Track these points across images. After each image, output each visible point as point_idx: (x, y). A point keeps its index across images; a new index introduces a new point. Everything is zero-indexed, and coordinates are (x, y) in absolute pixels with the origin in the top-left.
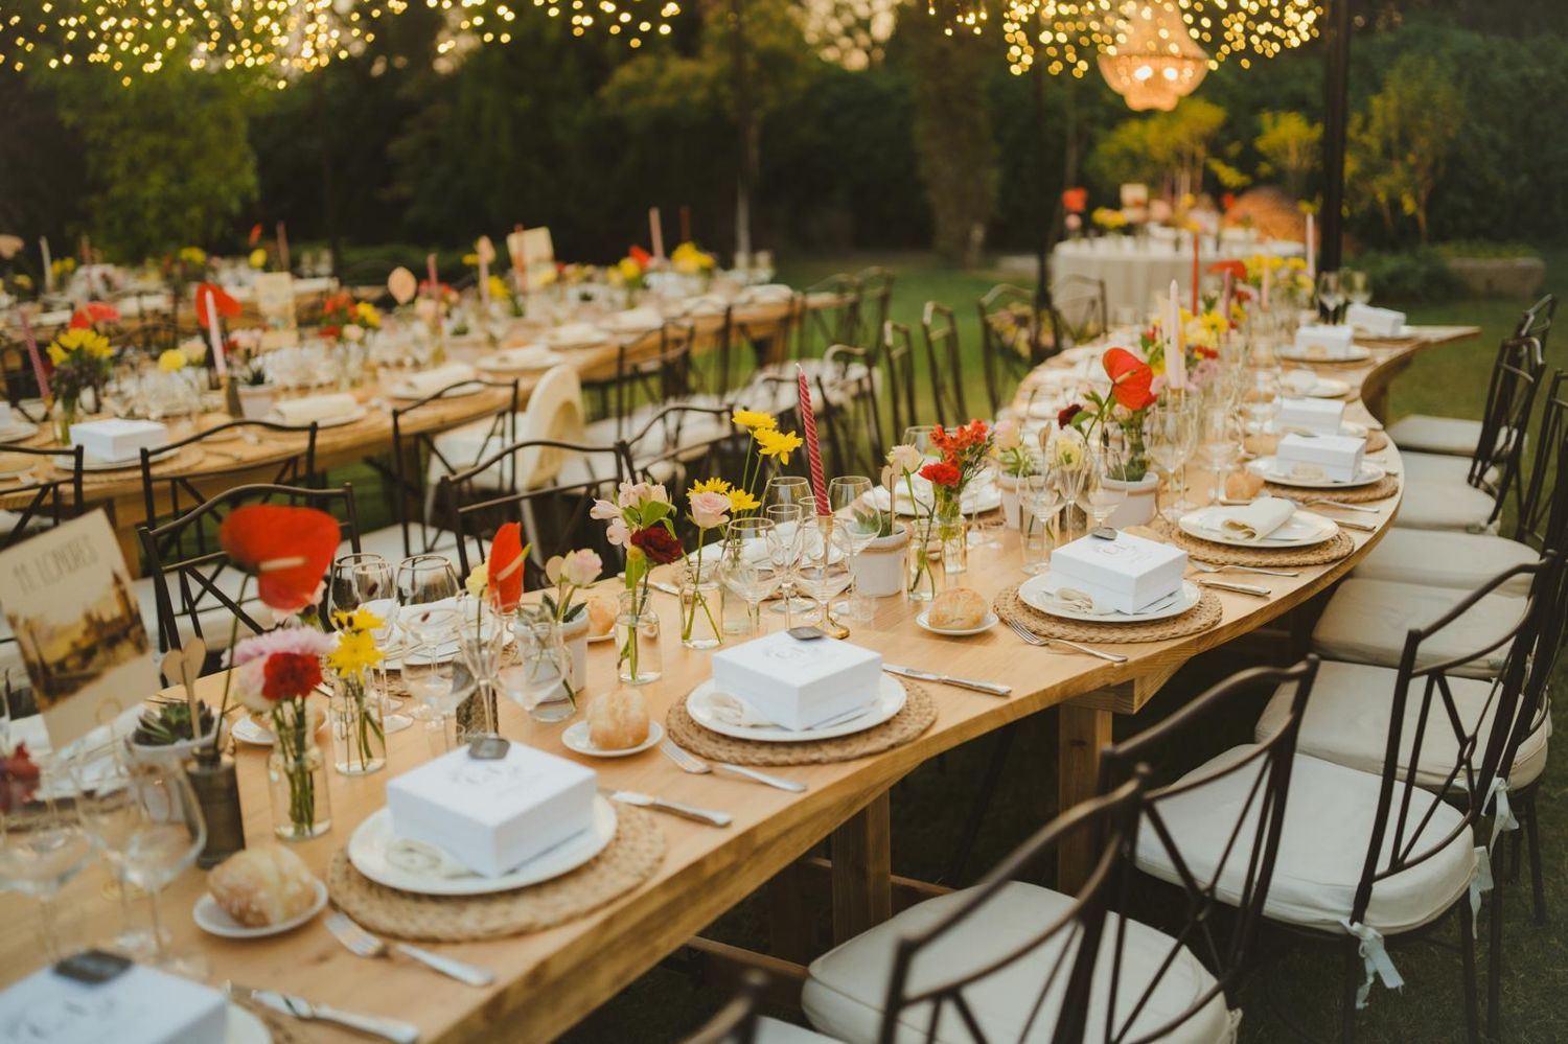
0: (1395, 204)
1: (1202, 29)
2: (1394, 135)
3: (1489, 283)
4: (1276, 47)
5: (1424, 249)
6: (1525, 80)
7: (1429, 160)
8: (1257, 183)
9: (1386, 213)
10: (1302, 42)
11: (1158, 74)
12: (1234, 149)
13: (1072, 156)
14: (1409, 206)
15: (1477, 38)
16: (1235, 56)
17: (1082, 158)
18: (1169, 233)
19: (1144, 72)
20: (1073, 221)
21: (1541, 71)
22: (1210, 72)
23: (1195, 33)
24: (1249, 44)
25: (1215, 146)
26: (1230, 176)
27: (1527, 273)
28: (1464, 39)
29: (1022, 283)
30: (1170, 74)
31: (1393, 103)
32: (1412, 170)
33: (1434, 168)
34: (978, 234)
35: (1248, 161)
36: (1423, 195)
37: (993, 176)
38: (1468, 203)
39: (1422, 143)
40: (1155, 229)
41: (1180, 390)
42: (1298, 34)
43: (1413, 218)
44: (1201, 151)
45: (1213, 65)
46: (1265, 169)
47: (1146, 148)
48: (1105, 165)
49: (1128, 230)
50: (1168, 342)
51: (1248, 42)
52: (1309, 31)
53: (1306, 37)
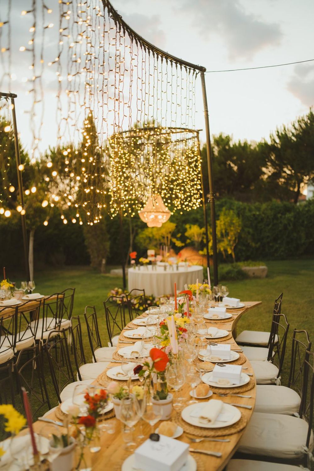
0: (226, 251)
1: (168, 203)
2: (224, 231)
3: (254, 274)
4: (190, 209)
5: (235, 264)
6: (254, 215)
7: (234, 238)
8: (186, 246)
9: (224, 253)
10: (197, 208)
11: (156, 217)
12: (179, 235)
13: (131, 237)
14: (230, 252)
15: (241, 203)
16: (178, 211)
17: (134, 238)
18: (163, 264)
19: (152, 216)
20: (133, 262)
21: (258, 213)
22: (171, 215)
23: (166, 204)
24: (182, 208)
25: (174, 235)
26: (179, 244)
27: (263, 270)
28: (237, 204)
29: (117, 278)
30: (160, 217)
31: (222, 223)
32: (230, 241)
33: (235, 240)
34: (104, 262)
35: (183, 239)
36: (233, 248)
37: (108, 244)
38: (244, 248)
39: (231, 233)
40: (159, 263)
41: (177, 354)
42: (196, 206)
43: (231, 254)
44: (169, 236)
45: (172, 214)
46: (188, 241)
47: (153, 236)
48: (142, 241)
49: (150, 263)
50: (172, 336)
51: (182, 206)
52: (199, 205)
53: (198, 206)
